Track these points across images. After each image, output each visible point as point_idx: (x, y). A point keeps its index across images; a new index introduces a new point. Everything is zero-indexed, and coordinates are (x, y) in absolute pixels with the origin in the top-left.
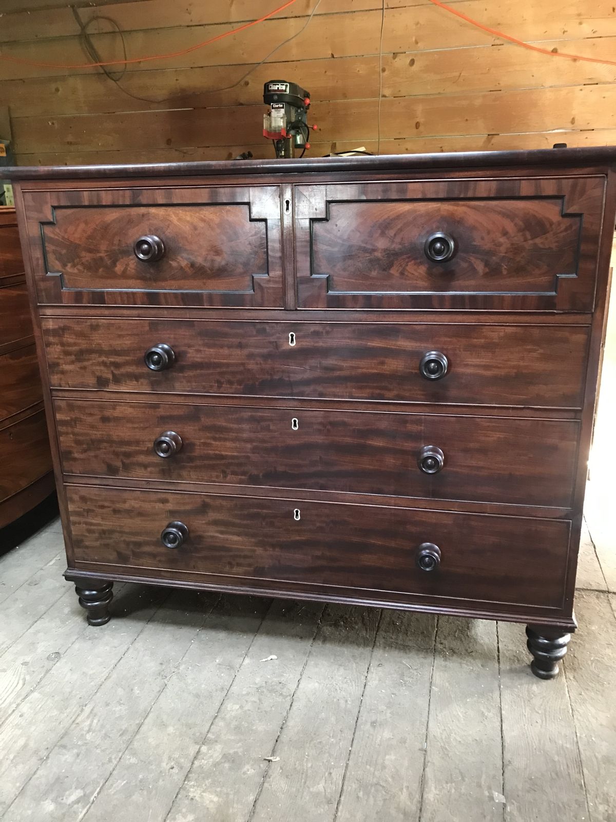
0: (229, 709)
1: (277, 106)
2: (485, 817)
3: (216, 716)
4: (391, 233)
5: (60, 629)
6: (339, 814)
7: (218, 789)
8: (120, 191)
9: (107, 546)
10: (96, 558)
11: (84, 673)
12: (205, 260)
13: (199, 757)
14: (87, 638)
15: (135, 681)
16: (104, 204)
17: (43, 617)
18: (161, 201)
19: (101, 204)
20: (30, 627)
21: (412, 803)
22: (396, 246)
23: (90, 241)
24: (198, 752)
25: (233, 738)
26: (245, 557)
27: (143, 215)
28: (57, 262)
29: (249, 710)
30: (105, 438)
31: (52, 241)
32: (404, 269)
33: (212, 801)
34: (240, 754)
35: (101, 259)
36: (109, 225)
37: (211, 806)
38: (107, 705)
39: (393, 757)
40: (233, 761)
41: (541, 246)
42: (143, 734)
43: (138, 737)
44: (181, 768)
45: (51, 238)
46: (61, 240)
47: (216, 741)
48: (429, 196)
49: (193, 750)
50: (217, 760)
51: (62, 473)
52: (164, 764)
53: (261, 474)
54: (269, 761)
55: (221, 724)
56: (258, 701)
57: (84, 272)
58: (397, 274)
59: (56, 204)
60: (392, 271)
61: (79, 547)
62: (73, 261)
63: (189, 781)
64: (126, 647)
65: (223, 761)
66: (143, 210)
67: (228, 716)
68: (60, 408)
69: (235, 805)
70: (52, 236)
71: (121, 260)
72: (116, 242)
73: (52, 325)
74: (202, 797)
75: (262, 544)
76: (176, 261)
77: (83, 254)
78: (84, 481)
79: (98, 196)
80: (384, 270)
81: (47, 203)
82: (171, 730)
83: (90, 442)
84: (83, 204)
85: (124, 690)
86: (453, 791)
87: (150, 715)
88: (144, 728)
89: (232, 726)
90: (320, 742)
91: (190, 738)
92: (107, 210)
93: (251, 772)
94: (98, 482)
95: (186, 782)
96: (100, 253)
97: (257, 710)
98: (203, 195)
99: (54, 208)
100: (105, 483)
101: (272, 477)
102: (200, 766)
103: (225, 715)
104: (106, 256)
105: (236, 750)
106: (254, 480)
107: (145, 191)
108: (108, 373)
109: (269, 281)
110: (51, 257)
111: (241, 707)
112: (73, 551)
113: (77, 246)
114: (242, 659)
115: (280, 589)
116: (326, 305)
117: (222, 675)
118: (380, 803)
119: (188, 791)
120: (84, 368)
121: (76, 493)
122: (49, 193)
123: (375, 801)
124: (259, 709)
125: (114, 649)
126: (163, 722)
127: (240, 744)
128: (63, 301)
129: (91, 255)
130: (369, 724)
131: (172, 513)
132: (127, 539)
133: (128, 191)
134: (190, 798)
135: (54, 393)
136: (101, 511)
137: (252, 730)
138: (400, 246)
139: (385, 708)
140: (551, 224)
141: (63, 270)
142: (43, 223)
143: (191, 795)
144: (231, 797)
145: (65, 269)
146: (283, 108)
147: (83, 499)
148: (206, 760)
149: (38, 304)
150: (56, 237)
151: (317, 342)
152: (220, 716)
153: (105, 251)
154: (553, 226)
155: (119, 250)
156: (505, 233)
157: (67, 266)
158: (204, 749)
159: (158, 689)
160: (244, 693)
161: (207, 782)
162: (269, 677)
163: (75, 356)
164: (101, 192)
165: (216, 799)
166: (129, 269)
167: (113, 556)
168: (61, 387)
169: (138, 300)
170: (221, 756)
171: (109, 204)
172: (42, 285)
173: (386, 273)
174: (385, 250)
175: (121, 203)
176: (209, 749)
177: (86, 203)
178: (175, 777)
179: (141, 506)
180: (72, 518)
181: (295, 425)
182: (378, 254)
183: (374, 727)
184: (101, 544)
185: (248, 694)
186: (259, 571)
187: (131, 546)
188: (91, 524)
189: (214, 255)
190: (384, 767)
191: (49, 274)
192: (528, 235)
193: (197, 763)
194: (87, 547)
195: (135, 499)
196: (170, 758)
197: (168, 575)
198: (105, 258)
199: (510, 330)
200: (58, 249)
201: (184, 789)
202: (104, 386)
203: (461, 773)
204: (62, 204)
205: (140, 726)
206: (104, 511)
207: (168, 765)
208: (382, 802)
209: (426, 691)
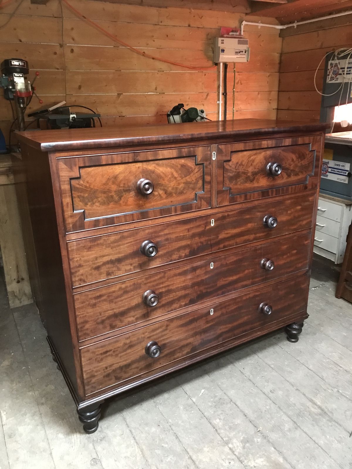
0: (216, 423)
1: (18, 75)
2: (338, 398)
3: (216, 430)
4: (255, 164)
5: (74, 447)
6: (304, 430)
7: (258, 455)
8: (126, 154)
9: (108, 375)
10: (101, 387)
11: (125, 457)
12: (173, 189)
13: (234, 450)
14: (99, 441)
15: (158, 442)
16: (116, 163)
17: (51, 448)
18: (150, 159)
19: (113, 163)
20: (52, 458)
21: (316, 409)
22: (256, 170)
23: (105, 186)
24: (230, 449)
25: (234, 433)
26: (187, 345)
27: (139, 168)
28: (81, 203)
29: (224, 418)
30: (109, 309)
31: (77, 189)
32: (259, 180)
33: (262, 462)
34: (246, 437)
35: (112, 197)
36: (117, 175)
37: (265, 463)
38: (162, 461)
39: (293, 399)
40: (248, 441)
41: (303, 164)
42: (197, 460)
43: (197, 463)
44: (233, 460)
45: (77, 188)
46: (84, 188)
47: (231, 439)
48: (269, 146)
49: (226, 449)
50: (242, 446)
51: (78, 342)
52: (224, 464)
53: (195, 298)
54: (259, 431)
55: (222, 431)
56: (222, 412)
57: (99, 207)
58: (257, 183)
59: (82, 165)
60: (254, 182)
61: (88, 385)
62: (92, 200)
63: (244, 462)
64: (128, 431)
65: (244, 444)
66: (139, 165)
67: (220, 427)
68: (78, 299)
69: (272, 456)
70: (78, 186)
71: (125, 196)
72: (122, 185)
73: (76, 246)
74: (257, 463)
75: (195, 334)
76: (157, 191)
77: (100, 195)
78: (93, 341)
79: (112, 158)
80: (251, 182)
81: (75, 165)
82: (206, 449)
83: (99, 314)
84: (102, 164)
85: (158, 449)
86: (321, 397)
87: (188, 450)
88: (194, 458)
89: (228, 429)
90: (265, 411)
91: (219, 446)
92: (117, 167)
93: (259, 440)
94: (102, 338)
95: (243, 463)
96: (111, 193)
97: (227, 416)
98: (173, 153)
99: (80, 168)
100: (108, 336)
101: (201, 297)
102: (239, 453)
103: (219, 427)
104: (115, 194)
105: (242, 437)
106: (192, 302)
107: (142, 153)
108: (113, 267)
109: (204, 194)
110: (76, 200)
111: (220, 419)
112: (84, 390)
113: (95, 191)
114: (190, 400)
115: (203, 354)
116: (229, 203)
117: (192, 412)
118: (310, 417)
119: (249, 466)
120: (98, 268)
121: (88, 351)
122: (77, 158)
123: (307, 417)
124: (227, 415)
125: (123, 436)
126: (198, 449)
127: (240, 434)
128: (86, 227)
129: (105, 195)
130: (270, 393)
131: (149, 338)
132: (121, 365)
133: (131, 154)
134: (253, 467)
135: (74, 291)
136: (105, 355)
137: (237, 425)
138: (258, 170)
139: (267, 383)
140: (306, 155)
141: (85, 208)
142: (71, 179)
143: (252, 465)
144: (266, 454)
145: (86, 207)
146: (22, 77)
147: (94, 353)
148: (237, 449)
149: (67, 233)
150: (81, 187)
151: (223, 222)
152: (217, 429)
153: (115, 191)
154: (307, 156)
155: (124, 189)
156: (293, 160)
157: (87, 204)
158: (230, 446)
159: (174, 437)
160: (212, 413)
161: (250, 456)
162: (212, 400)
163: (92, 261)
164: (114, 155)
165: (262, 460)
166: (129, 200)
167: (113, 380)
168: (80, 285)
169: (135, 218)
170: (241, 443)
171: (119, 162)
172: (70, 221)
173: (252, 183)
174: (252, 172)
175: (127, 161)
176: (232, 444)
177: (104, 163)
178: (236, 465)
179: (131, 342)
180: (84, 370)
181: (212, 266)
182: (249, 174)
183: (273, 393)
184: (104, 377)
185: (215, 412)
186: (194, 349)
187: (124, 369)
188: (98, 367)
189: (177, 185)
190: (295, 404)
191: (75, 212)
192: (300, 160)
193: (236, 453)
194: (94, 383)
195: (127, 339)
196: (223, 460)
197: (145, 375)
198: (115, 196)
199: (292, 200)
200: (82, 194)
201: (246, 466)
202: (111, 275)
203: (316, 389)
204: (87, 165)
205: (190, 458)
206: (108, 354)
207: (226, 463)
208: (310, 416)
209: (270, 369)
